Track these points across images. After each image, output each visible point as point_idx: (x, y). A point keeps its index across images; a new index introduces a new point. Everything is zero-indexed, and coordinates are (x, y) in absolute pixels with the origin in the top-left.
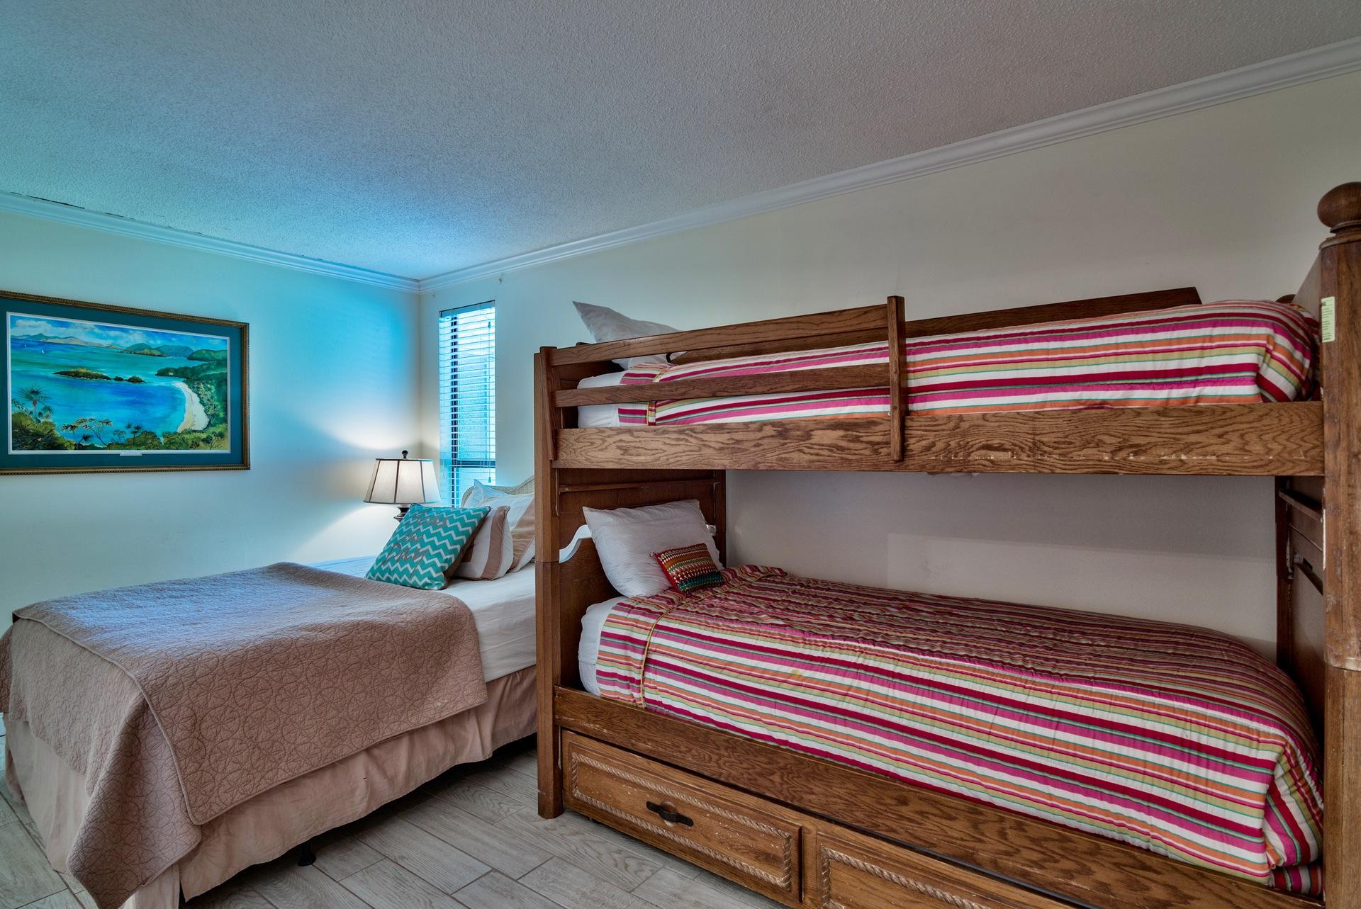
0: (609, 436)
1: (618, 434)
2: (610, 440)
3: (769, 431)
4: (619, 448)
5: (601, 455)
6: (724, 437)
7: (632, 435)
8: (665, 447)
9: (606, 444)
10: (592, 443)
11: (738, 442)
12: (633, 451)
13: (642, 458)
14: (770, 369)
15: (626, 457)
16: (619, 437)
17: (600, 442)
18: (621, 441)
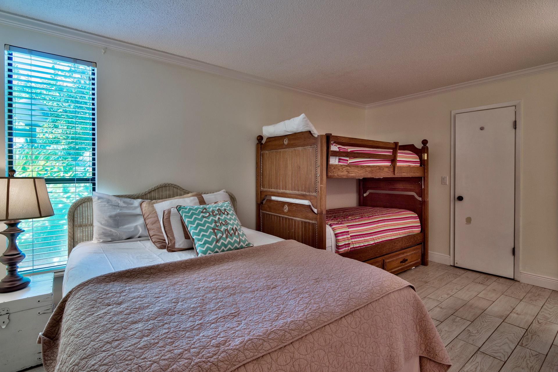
0: (344, 168)
1: (346, 167)
2: (344, 169)
3: (378, 168)
4: (347, 171)
5: (342, 174)
6: (370, 169)
7: (350, 167)
8: (358, 171)
9: (343, 170)
10: (339, 170)
11: (373, 170)
12: (350, 172)
13: (353, 175)
14: (374, 152)
15: (349, 174)
16: (346, 168)
17: (342, 169)
18: (347, 169)
